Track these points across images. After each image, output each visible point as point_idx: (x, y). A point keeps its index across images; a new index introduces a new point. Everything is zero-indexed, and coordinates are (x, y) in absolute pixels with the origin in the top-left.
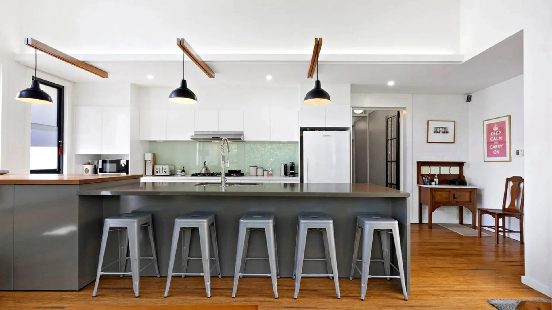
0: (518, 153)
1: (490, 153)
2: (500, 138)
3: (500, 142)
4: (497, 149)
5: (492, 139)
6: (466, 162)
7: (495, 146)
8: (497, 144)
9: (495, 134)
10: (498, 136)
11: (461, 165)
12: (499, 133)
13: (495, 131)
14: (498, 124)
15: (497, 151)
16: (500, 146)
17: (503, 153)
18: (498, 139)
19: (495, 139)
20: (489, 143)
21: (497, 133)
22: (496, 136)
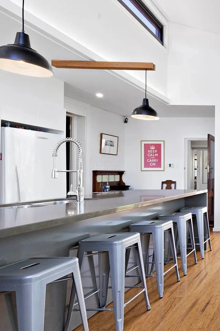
0: (170, 165)
1: (147, 165)
2: (157, 155)
3: (156, 158)
4: (153, 162)
5: (149, 155)
6: (125, 171)
7: (152, 160)
8: (154, 159)
9: (153, 152)
10: (154, 154)
11: (121, 173)
12: (156, 152)
13: (152, 150)
14: (154, 145)
15: (154, 163)
16: (156, 161)
17: (158, 165)
18: (154, 155)
19: (151, 155)
20: (146, 157)
21: (153, 151)
22: (152, 153)
